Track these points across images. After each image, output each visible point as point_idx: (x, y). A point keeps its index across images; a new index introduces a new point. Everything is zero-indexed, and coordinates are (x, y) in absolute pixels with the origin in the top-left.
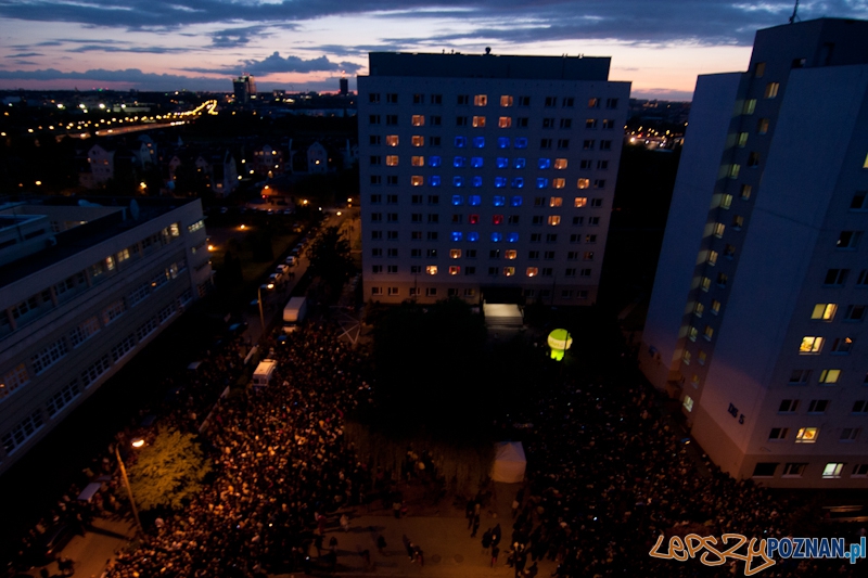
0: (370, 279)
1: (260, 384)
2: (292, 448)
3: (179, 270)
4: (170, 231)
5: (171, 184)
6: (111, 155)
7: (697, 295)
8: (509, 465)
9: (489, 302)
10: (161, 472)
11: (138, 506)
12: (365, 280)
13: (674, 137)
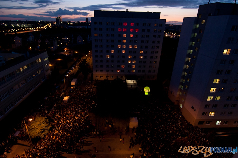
0: (95, 74)
1: (65, 103)
2: (74, 120)
3: (41, 71)
4: (38, 60)
5: (39, 47)
6: (21, 39)
7: (184, 77)
8: (134, 123)
9: (128, 80)
10: (37, 127)
11: (31, 137)
12: (94, 74)
13: (177, 35)
